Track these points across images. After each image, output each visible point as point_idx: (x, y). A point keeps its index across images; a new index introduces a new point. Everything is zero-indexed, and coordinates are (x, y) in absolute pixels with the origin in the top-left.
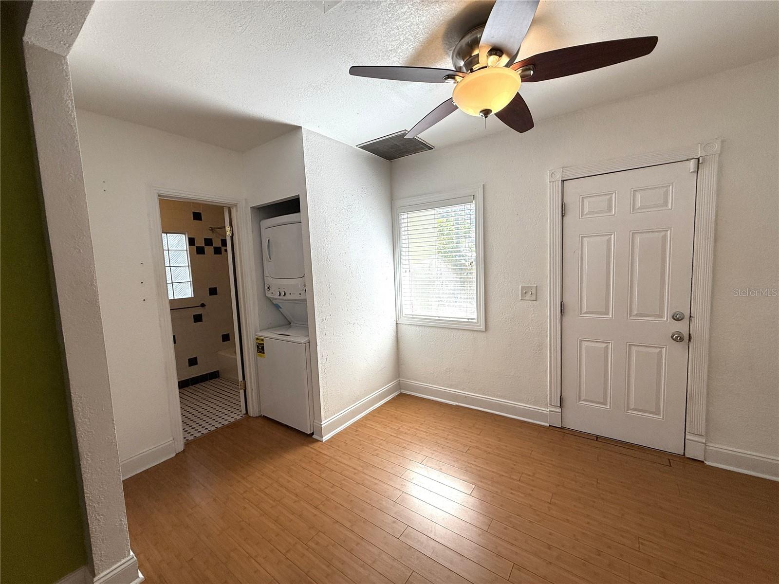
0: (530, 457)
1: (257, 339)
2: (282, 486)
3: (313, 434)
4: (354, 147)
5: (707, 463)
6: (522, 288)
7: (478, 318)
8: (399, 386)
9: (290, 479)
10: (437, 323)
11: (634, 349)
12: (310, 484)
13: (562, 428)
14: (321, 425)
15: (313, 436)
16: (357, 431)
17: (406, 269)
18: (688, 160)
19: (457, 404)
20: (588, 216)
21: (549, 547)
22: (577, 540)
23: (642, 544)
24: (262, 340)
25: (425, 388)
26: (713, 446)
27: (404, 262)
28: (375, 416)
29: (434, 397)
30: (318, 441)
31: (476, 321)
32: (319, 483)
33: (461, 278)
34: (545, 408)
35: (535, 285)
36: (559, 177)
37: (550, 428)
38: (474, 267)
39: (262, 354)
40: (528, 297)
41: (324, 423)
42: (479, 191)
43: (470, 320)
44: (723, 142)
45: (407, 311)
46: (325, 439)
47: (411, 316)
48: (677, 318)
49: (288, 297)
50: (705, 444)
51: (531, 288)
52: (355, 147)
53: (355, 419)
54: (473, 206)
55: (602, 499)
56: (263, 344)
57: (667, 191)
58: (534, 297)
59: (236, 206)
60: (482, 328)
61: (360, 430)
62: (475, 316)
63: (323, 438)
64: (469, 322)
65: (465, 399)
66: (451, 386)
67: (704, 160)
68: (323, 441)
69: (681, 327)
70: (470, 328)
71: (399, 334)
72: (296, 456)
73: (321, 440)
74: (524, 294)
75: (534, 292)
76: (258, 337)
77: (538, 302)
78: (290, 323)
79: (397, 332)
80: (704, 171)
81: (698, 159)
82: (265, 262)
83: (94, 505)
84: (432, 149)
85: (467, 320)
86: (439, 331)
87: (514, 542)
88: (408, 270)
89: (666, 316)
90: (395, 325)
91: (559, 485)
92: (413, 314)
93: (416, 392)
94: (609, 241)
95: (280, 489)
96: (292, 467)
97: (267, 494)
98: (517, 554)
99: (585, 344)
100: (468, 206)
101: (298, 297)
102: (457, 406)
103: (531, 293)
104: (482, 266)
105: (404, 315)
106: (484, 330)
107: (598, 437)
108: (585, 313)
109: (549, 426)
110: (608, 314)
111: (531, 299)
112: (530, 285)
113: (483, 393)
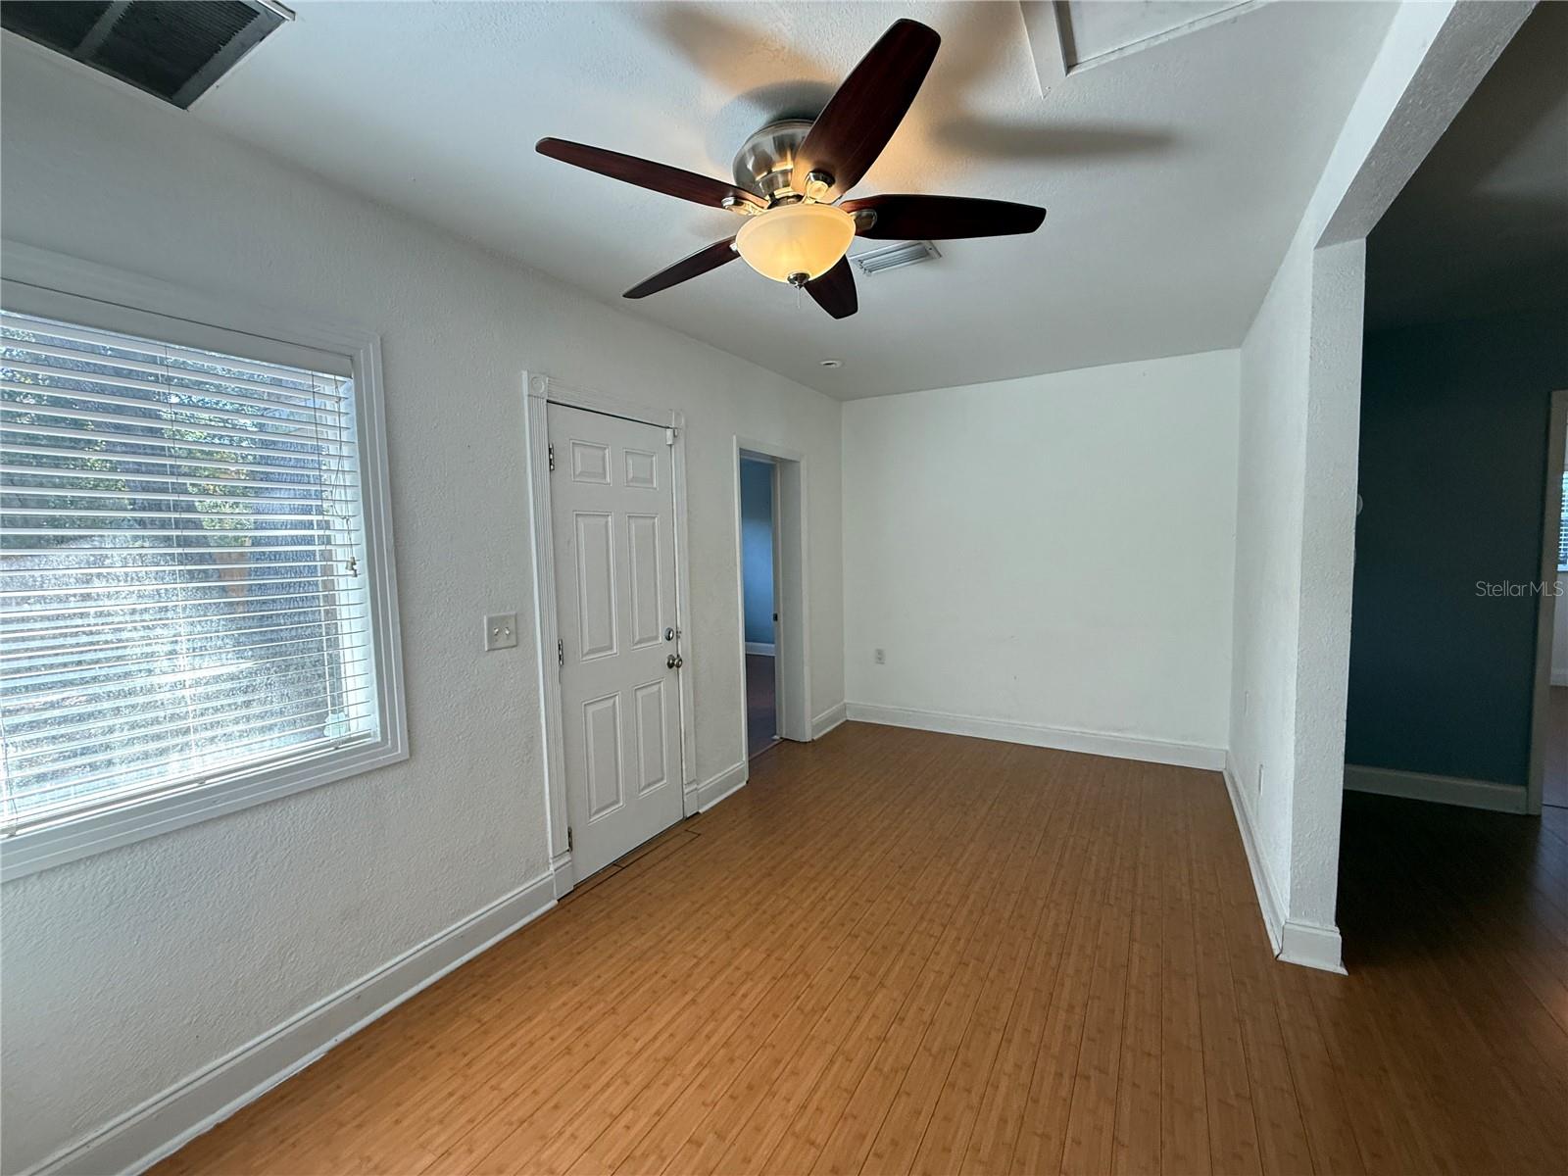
5: (700, 812)
6: (490, 622)
7: (384, 728)
11: (640, 694)
13: (576, 888)
18: (666, 427)
20: (581, 479)
26: (703, 787)
35: (514, 612)
36: (542, 395)
37: (561, 903)
40: (502, 641)
42: (367, 350)
44: (686, 416)
48: (669, 640)
50: (696, 789)
51: (505, 619)
58: (513, 639)
60: (401, 755)
62: (376, 722)
64: (358, 748)
67: (677, 432)
70: (364, 766)
74: (494, 635)
80: (677, 446)
81: (673, 430)
94: (607, 523)
99: (590, 710)
103: (505, 632)
106: (406, 759)
108: (587, 654)
109: (559, 900)
110: (611, 648)
111: (507, 645)
112: (502, 614)
113: (409, 944)
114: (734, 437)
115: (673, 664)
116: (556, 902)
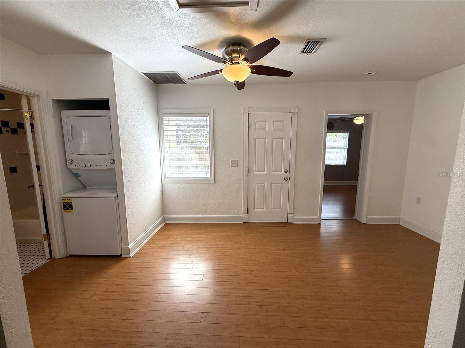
0: (241, 236)
1: (64, 200)
2: (119, 285)
3: (121, 255)
4: (139, 72)
5: (294, 223)
6: (232, 161)
7: (210, 177)
8: (164, 220)
9: (122, 280)
10: (188, 180)
11: (273, 185)
12: (138, 278)
13: (248, 222)
14: (129, 247)
15: (122, 256)
16: (150, 247)
17: (168, 151)
18: (289, 113)
19: (200, 222)
20: (258, 130)
21: (259, 262)
22: (267, 256)
23: (284, 251)
24: (70, 200)
25: (181, 218)
26: (295, 217)
27: (166, 146)
28: (157, 237)
29: (186, 221)
30: (126, 258)
31: (210, 178)
32: (143, 276)
33: (200, 156)
34: (241, 215)
35: (237, 160)
36: (247, 111)
37: (244, 223)
38: (209, 150)
39: (71, 210)
40: (234, 165)
41: (130, 246)
42: (211, 111)
43: (206, 178)
44: (298, 108)
45: (168, 175)
46: (132, 255)
47: (171, 178)
48: (286, 172)
49: (93, 167)
50: (293, 216)
51: (235, 161)
52: (141, 73)
53: (145, 241)
54: (208, 118)
55: (270, 242)
56: (72, 203)
57: (283, 123)
58: (237, 165)
59: (37, 96)
60: (213, 181)
61: (151, 246)
62: (209, 175)
63: (131, 255)
64: (206, 179)
65: (204, 219)
66: (196, 214)
67: (294, 114)
68: (131, 257)
69: (286, 175)
70: (207, 182)
71: (163, 189)
72: (116, 269)
73: (129, 256)
74: (232, 164)
75: (237, 163)
76: (64, 198)
77: (238, 167)
78: (86, 187)
79: (162, 188)
80: (294, 118)
81: (292, 113)
82: (66, 142)
83: (8, 322)
84: (186, 84)
85: (204, 178)
86: (189, 185)
87: (247, 265)
88: (169, 151)
89: (283, 172)
90: (161, 184)
91: (255, 242)
92: (171, 176)
93: (175, 221)
94: (265, 141)
95: (119, 286)
96: (118, 275)
97: (110, 292)
98: (250, 268)
99: (257, 185)
100: (205, 119)
101: (105, 167)
102: (200, 223)
103: (235, 163)
104: (213, 150)
105: (166, 178)
106: (214, 182)
107: (261, 223)
108: (256, 172)
109: (243, 223)
110: (265, 171)
111: (235, 166)
112: (235, 160)
113: (213, 214)
114: (325, 111)
115: (287, 179)
116: (243, 222)
